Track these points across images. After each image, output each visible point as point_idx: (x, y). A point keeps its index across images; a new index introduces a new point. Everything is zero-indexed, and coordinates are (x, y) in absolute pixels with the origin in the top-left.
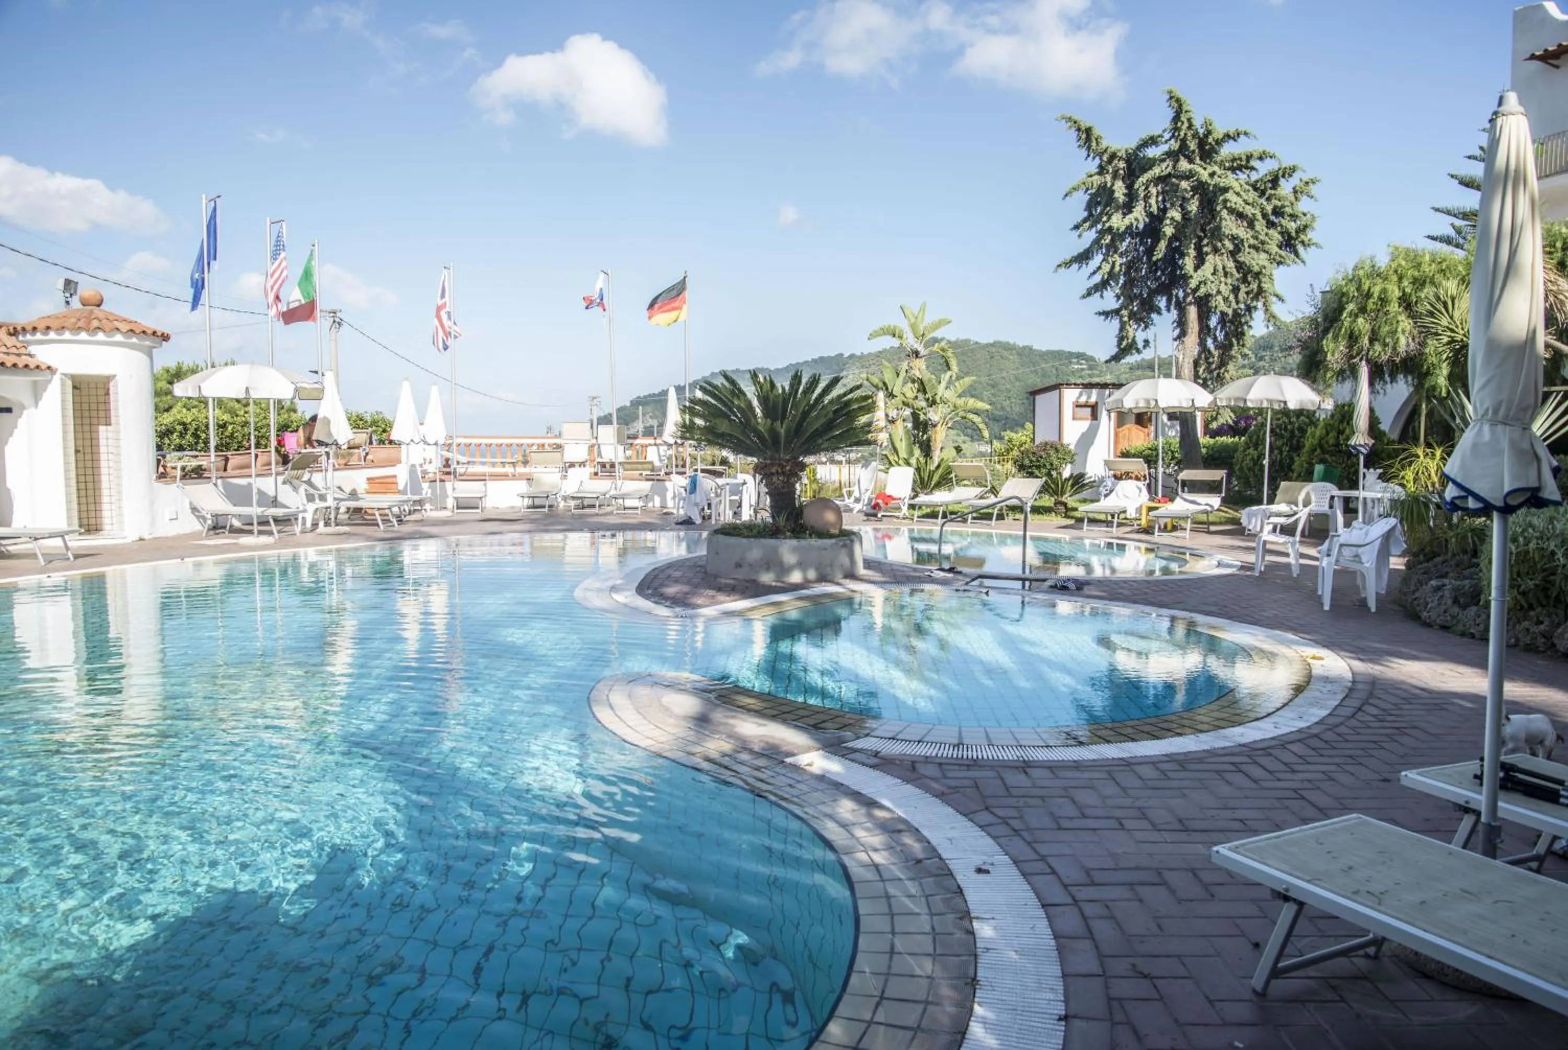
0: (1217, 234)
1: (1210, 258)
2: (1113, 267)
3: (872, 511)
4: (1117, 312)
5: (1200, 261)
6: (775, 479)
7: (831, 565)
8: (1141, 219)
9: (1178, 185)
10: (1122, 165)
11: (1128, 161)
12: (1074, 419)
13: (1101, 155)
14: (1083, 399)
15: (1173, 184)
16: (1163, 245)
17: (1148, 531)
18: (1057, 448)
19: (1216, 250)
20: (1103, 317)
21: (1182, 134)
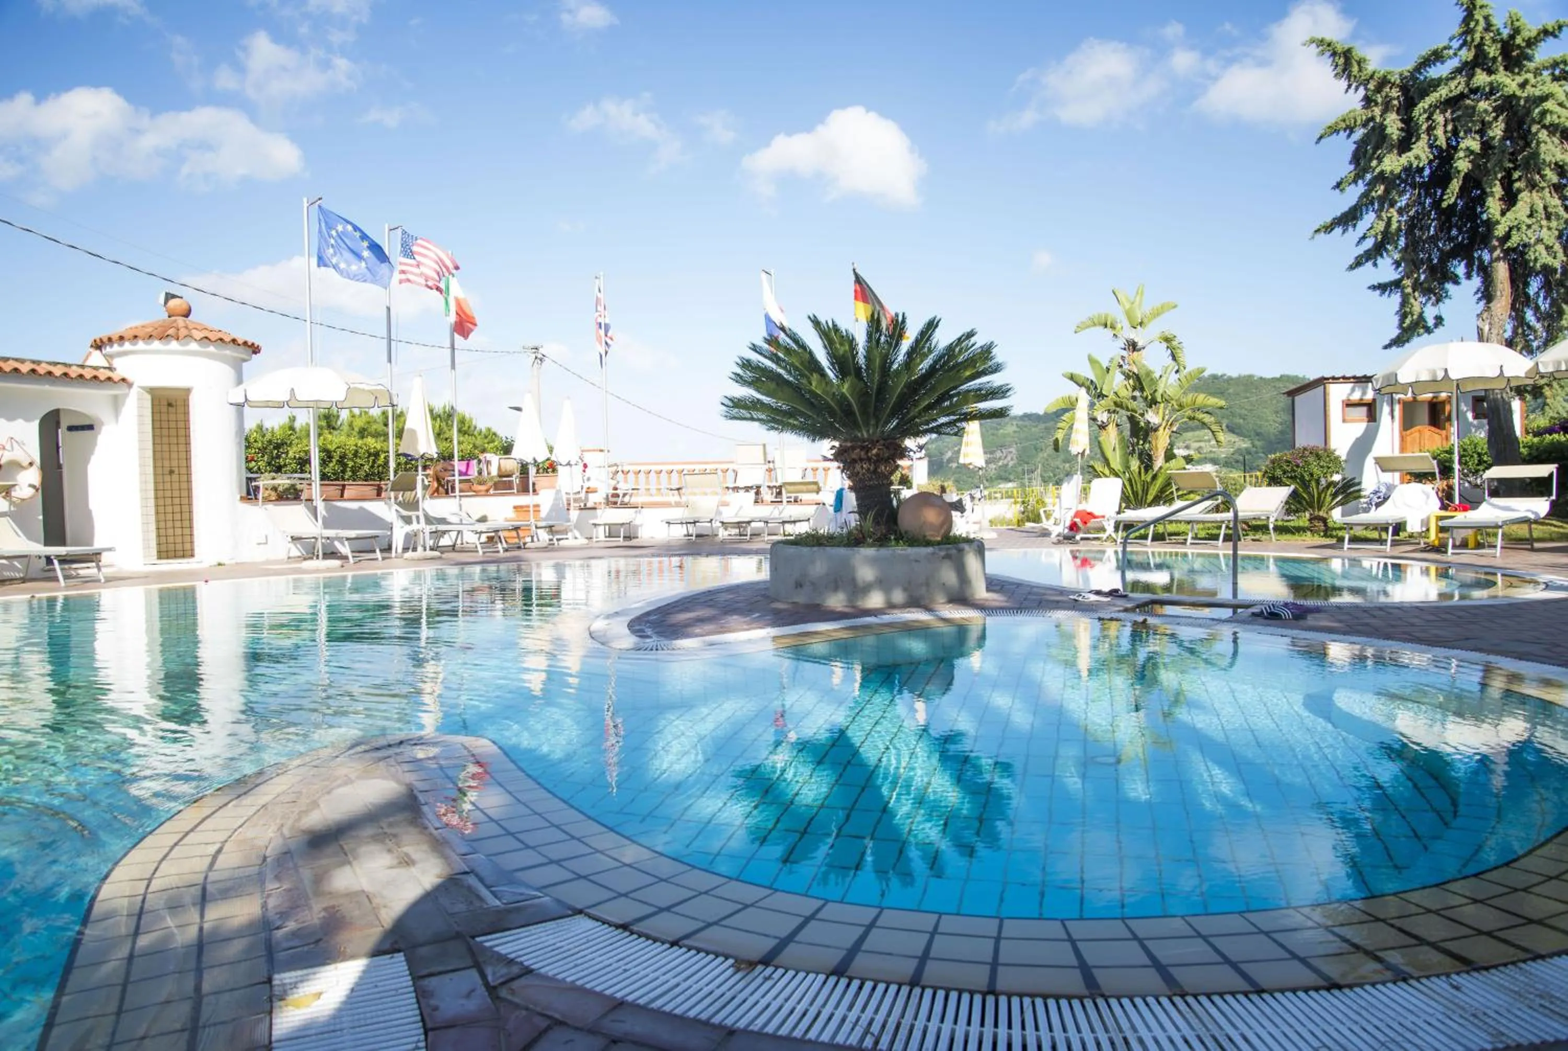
0: (1533, 164)
1: (1524, 196)
2: (1389, 224)
3: (1071, 533)
4: (1397, 284)
5: (1510, 199)
6: (858, 467)
7: (927, 585)
8: (1423, 157)
9: (1474, 108)
10: (1395, 93)
11: (1404, 88)
12: (1344, 421)
13: (1365, 83)
14: (1356, 396)
15: (1467, 107)
16: (1455, 185)
17: (1440, 548)
18: (1324, 455)
19: (1532, 186)
20: (1378, 292)
21: (1477, 36)
